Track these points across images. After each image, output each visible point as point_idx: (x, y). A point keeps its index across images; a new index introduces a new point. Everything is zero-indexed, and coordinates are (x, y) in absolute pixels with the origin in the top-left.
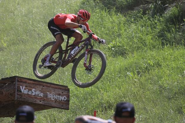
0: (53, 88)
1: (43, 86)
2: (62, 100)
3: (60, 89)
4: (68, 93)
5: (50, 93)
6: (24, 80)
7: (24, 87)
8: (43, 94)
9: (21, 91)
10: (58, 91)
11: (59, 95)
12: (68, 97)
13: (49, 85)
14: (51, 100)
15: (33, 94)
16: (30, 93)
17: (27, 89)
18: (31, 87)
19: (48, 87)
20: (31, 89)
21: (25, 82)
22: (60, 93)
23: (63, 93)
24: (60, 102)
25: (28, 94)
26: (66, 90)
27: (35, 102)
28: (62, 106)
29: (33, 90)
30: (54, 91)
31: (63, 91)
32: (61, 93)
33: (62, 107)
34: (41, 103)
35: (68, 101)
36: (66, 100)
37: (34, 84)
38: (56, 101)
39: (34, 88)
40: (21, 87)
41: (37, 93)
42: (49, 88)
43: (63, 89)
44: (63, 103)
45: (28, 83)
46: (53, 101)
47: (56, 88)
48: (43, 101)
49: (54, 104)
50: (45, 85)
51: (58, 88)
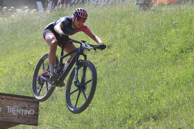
0: (15, 100)
1: (2, 99)
3: (27, 101)
4: (36, 105)
5: (12, 106)
10: (21, 104)
11: (24, 108)
12: (37, 110)
13: (10, 97)
14: (12, 115)
22: (25, 106)
23: (29, 106)
24: (25, 117)
26: (34, 102)
28: (28, 121)
30: (17, 104)
31: (29, 104)
32: (27, 106)
33: (28, 123)
35: (36, 115)
36: (34, 114)
38: (19, 116)
42: (10, 101)
43: (29, 102)
44: (29, 118)
46: (15, 116)
47: (20, 101)
48: (2, 116)
49: (16, 120)
50: (5, 98)
51: (24, 101)
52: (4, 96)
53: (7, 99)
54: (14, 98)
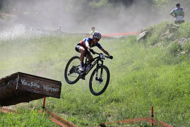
0: (48, 82)
2: (55, 91)
3: (54, 83)
4: (60, 86)
5: (46, 85)
6: (25, 76)
7: (24, 81)
8: (39, 86)
9: (21, 83)
10: (52, 85)
11: (53, 87)
12: (60, 89)
13: (45, 80)
15: (31, 86)
16: (29, 85)
17: (27, 82)
18: (30, 81)
19: (45, 81)
20: (30, 82)
21: (26, 77)
23: (56, 86)
24: (53, 92)
25: (27, 85)
26: (59, 84)
27: (32, 92)
29: (32, 83)
30: (49, 84)
32: (55, 86)
33: (55, 96)
34: (37, 92)
35: (60, 92)
37: (33, 78)
38: (50, 91)
39: (32, 81)
40: (22, 80)
41: (35, 85)
43: (56, 84)
45: (28, 78)
46: (47, 91)
47: (51, 82)
48: (40, 91)
49: (48, 94)
51: (53, 83)
52: (41, 79)
53: (43, 81)
54: (47, 80)
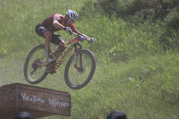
0: (54, 94)
1: (45, 93)
2: (63, 106)
3: (62, 95)
4: (69, 99)
5: (52, 99)
7: (25, 94)
8: (44, 101)
10: (59, 98)
11: (61, 101)
12: (70, 103)
13: (50, 91)
14: (52, 107)
16: (31, 100)
17: (28, 96)
19: (50, 93)
22: (61, 99)
23: (64, 99)
24: (62, 108)
25: (29, 101)
26: (67, 96)
27: (36, 109)
28: (64, 112)
29: (34, 97)
30: (56, 97)
33: (64, 114)
35: (69, 107)
37: (35, 91)
38: (57, 107)
39: (35, 95)
40: (22, 94)
41: (39, 99)
42: (50, 95)
43: (64, 96)
44: (64, 109)
46: (54, 107)
47: (57, 95)
49: (55, 111)
50: (46, 92)
51: (60, 95)
52: (45, 91)
53: (48, 93)
54: (53, 92)
